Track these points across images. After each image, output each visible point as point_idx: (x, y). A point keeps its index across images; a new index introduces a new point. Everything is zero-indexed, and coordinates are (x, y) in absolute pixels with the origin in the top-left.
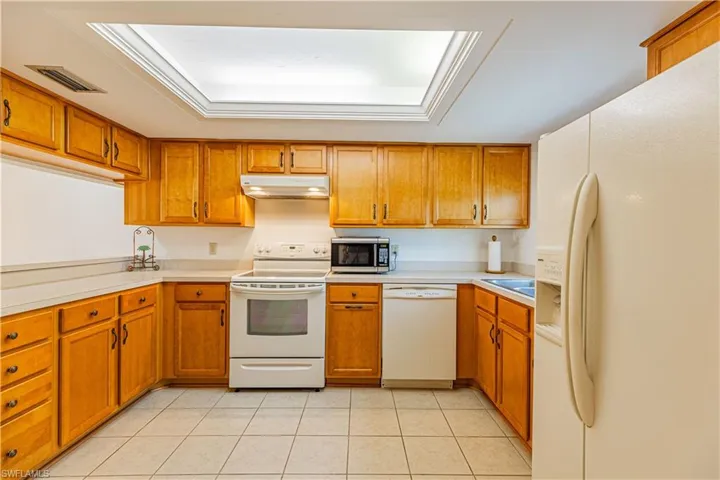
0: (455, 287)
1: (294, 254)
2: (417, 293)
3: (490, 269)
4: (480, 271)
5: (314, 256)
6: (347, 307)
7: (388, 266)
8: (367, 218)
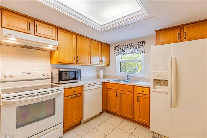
0: (102, 83)
1: (31, 77)
2: (94, 87)
3: (100, 77)
4: (98, 78)
5: (43, 77)
6: (72, 97)
7: (80, 79)
8: (71, 60)
